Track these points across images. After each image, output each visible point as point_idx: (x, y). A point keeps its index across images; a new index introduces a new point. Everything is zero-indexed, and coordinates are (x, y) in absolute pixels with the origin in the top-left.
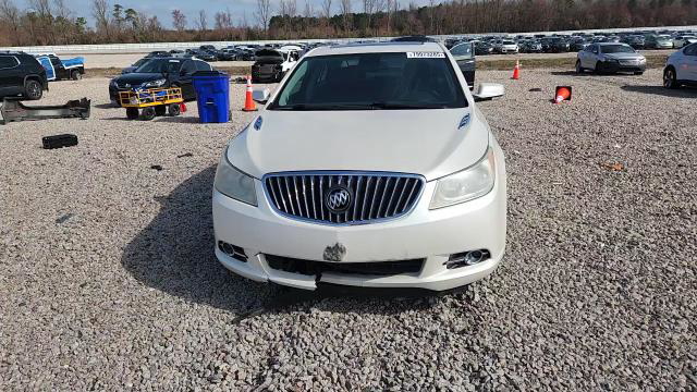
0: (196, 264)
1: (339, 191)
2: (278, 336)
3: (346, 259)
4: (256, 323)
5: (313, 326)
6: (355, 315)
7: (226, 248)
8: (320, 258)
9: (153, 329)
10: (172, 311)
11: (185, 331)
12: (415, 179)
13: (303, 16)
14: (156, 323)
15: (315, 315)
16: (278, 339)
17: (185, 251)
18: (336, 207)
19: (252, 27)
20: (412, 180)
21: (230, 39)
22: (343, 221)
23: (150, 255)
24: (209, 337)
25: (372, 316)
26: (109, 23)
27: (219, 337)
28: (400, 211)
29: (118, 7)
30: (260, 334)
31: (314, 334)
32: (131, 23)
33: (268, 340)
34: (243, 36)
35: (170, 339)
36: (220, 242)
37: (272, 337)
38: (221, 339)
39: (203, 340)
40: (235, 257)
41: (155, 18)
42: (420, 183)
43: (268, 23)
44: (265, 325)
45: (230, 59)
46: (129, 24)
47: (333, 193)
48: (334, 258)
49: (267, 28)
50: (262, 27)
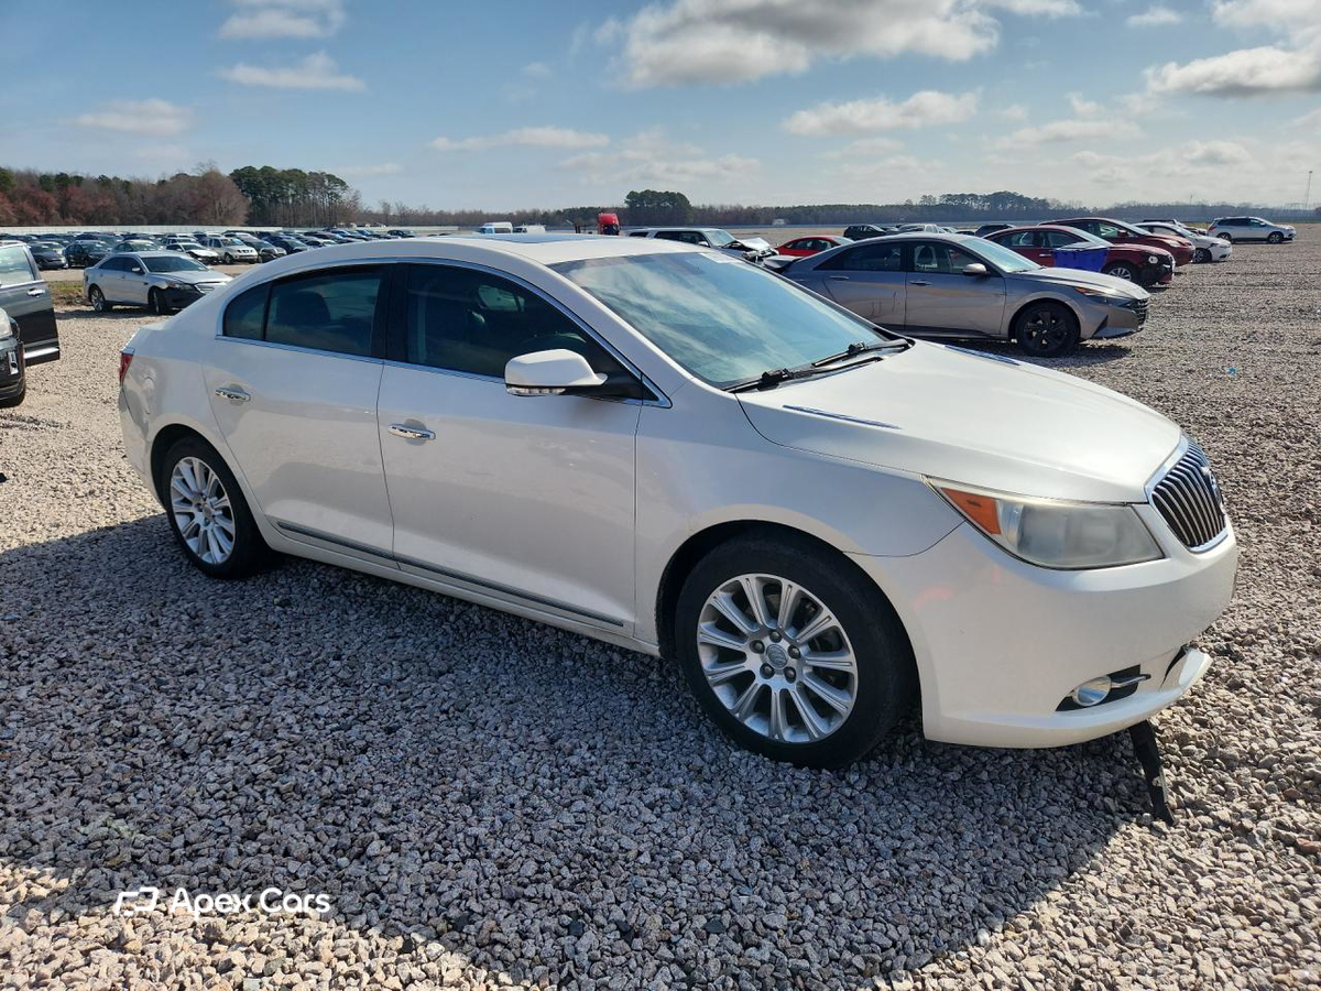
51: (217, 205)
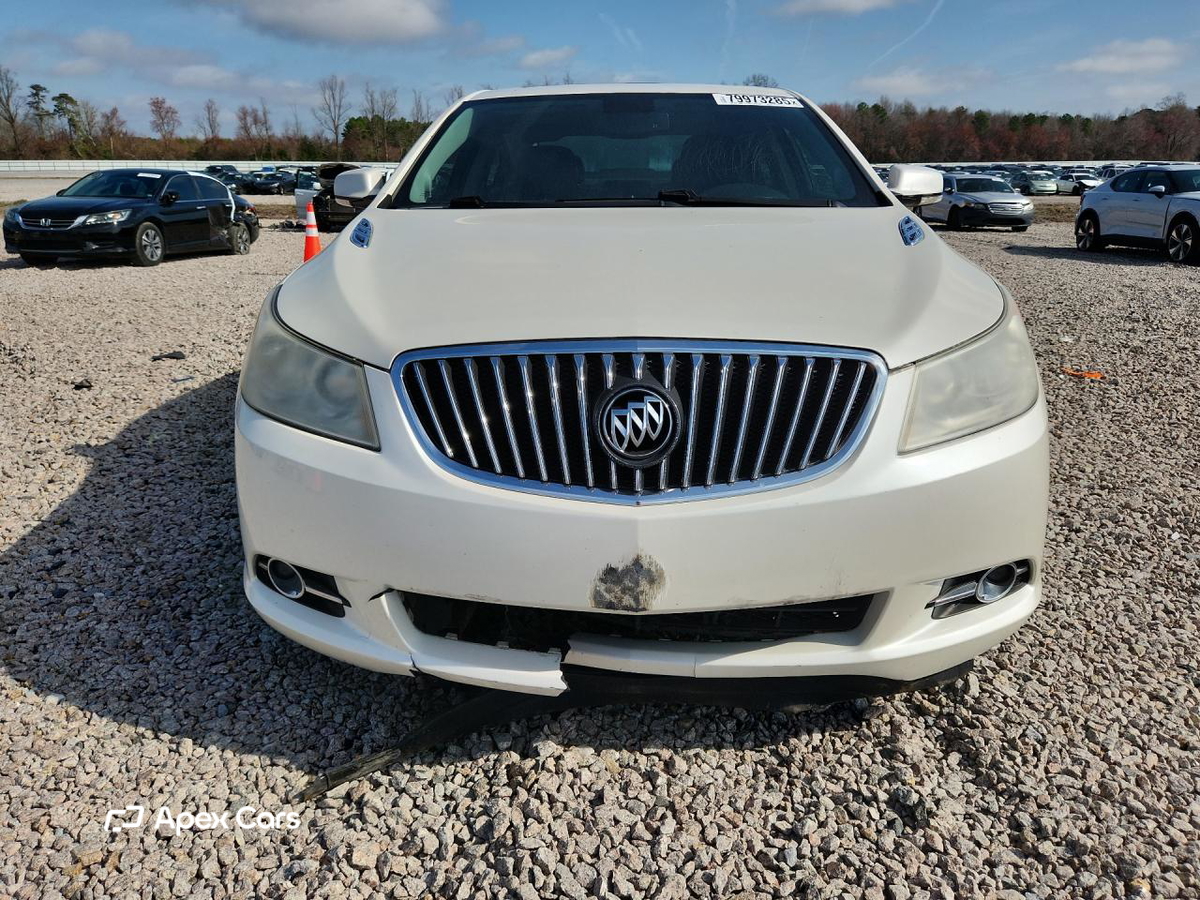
0: (187, 615)
1: (639, 397)
2: (449, 838)
3: (662, 601)
4: (375, 798)
5: (552, 801)
6: (666, 754)
7: (277, 575)
8: (584, 603)
9: (48, 837)
10: (112, 767)
11: (150, 840)
12: (855, 364)
13: (409, 119)
14: (61, 815)
15: (551, 764)
16: (453, 849)
17: (158, 580)
18: (631, 447)
19: (310, 135)
20: (849, 367)
21: (267, 157)
22: (652, 487)
23: (60, 594)
24: (229, 857)
25: (712, 756)
26: (19, 119)
27: (263, 854)
28: (819, 456)
29: (37, 89)
30: (391, 833)
31: (562, 831)
32: (65, 120)
33: (421, 854)
34: (292, 152)
35: (102, 873)
36: (261, 559)
37: (431, 844)
38: (270, 862)
39: (210, 869)
40: (308, 601)
41: (114, 112)
42: (871, 374)
43: (342, 129)
44: (406, 802)
45: (267, 191)
46: (61, 123)
47: (622, 404)
48: (628, 600)
49: (341, 138)
50: (330, 135)
51: (1172, 138)
